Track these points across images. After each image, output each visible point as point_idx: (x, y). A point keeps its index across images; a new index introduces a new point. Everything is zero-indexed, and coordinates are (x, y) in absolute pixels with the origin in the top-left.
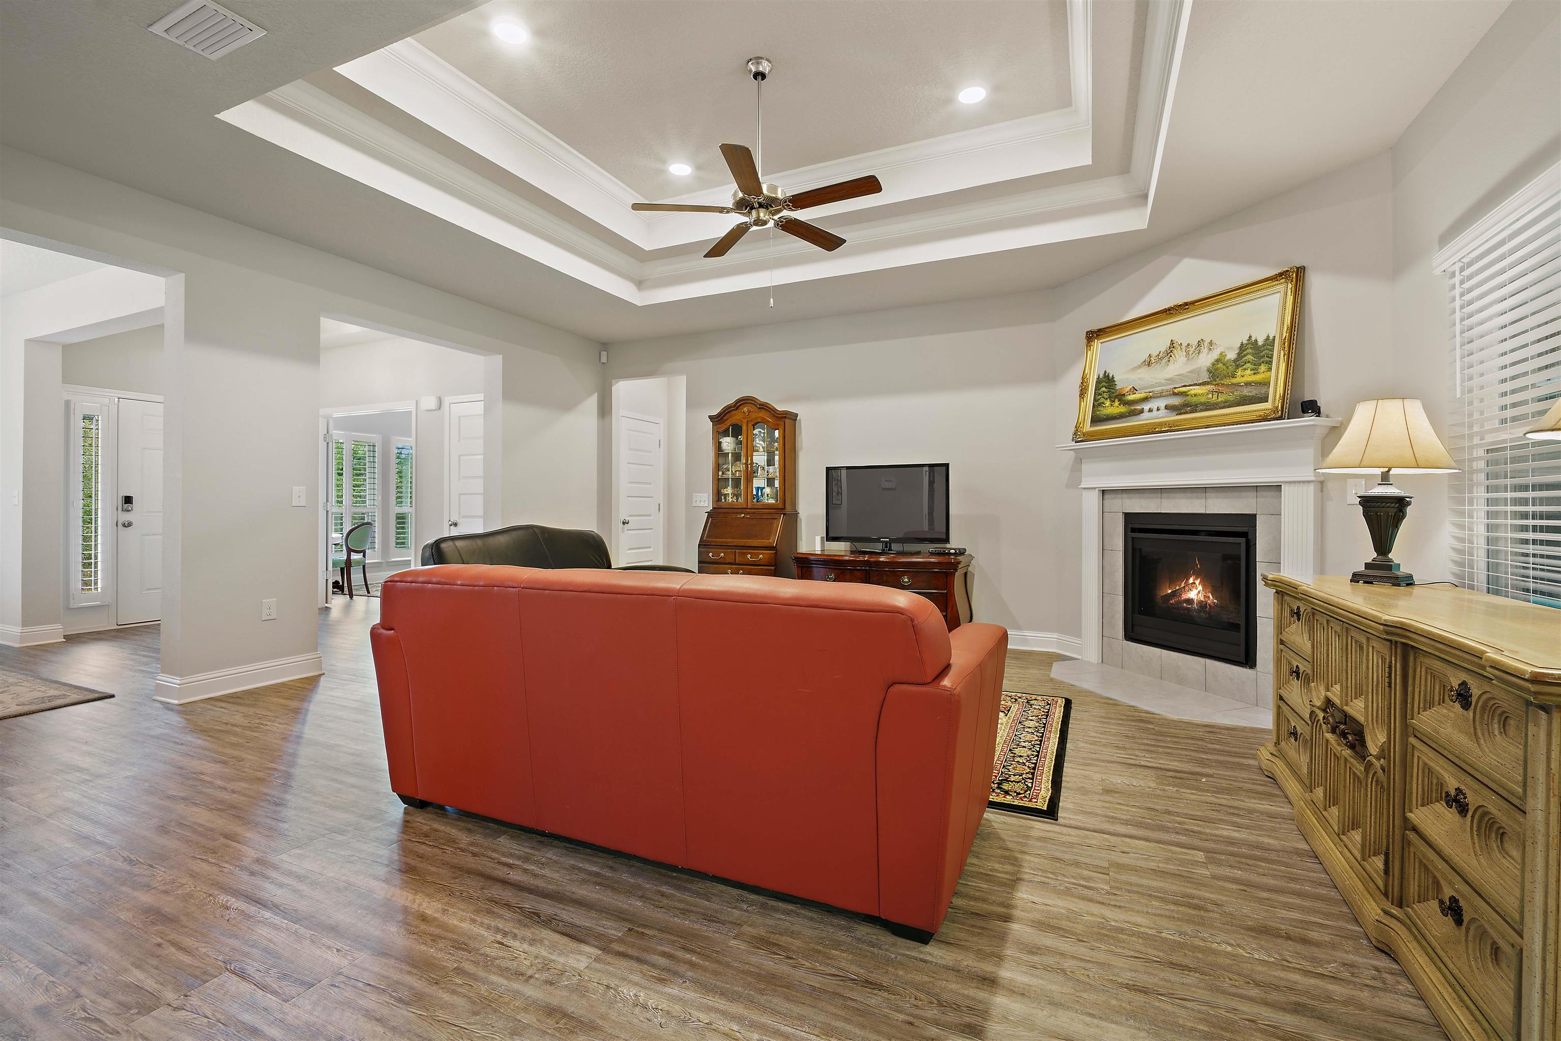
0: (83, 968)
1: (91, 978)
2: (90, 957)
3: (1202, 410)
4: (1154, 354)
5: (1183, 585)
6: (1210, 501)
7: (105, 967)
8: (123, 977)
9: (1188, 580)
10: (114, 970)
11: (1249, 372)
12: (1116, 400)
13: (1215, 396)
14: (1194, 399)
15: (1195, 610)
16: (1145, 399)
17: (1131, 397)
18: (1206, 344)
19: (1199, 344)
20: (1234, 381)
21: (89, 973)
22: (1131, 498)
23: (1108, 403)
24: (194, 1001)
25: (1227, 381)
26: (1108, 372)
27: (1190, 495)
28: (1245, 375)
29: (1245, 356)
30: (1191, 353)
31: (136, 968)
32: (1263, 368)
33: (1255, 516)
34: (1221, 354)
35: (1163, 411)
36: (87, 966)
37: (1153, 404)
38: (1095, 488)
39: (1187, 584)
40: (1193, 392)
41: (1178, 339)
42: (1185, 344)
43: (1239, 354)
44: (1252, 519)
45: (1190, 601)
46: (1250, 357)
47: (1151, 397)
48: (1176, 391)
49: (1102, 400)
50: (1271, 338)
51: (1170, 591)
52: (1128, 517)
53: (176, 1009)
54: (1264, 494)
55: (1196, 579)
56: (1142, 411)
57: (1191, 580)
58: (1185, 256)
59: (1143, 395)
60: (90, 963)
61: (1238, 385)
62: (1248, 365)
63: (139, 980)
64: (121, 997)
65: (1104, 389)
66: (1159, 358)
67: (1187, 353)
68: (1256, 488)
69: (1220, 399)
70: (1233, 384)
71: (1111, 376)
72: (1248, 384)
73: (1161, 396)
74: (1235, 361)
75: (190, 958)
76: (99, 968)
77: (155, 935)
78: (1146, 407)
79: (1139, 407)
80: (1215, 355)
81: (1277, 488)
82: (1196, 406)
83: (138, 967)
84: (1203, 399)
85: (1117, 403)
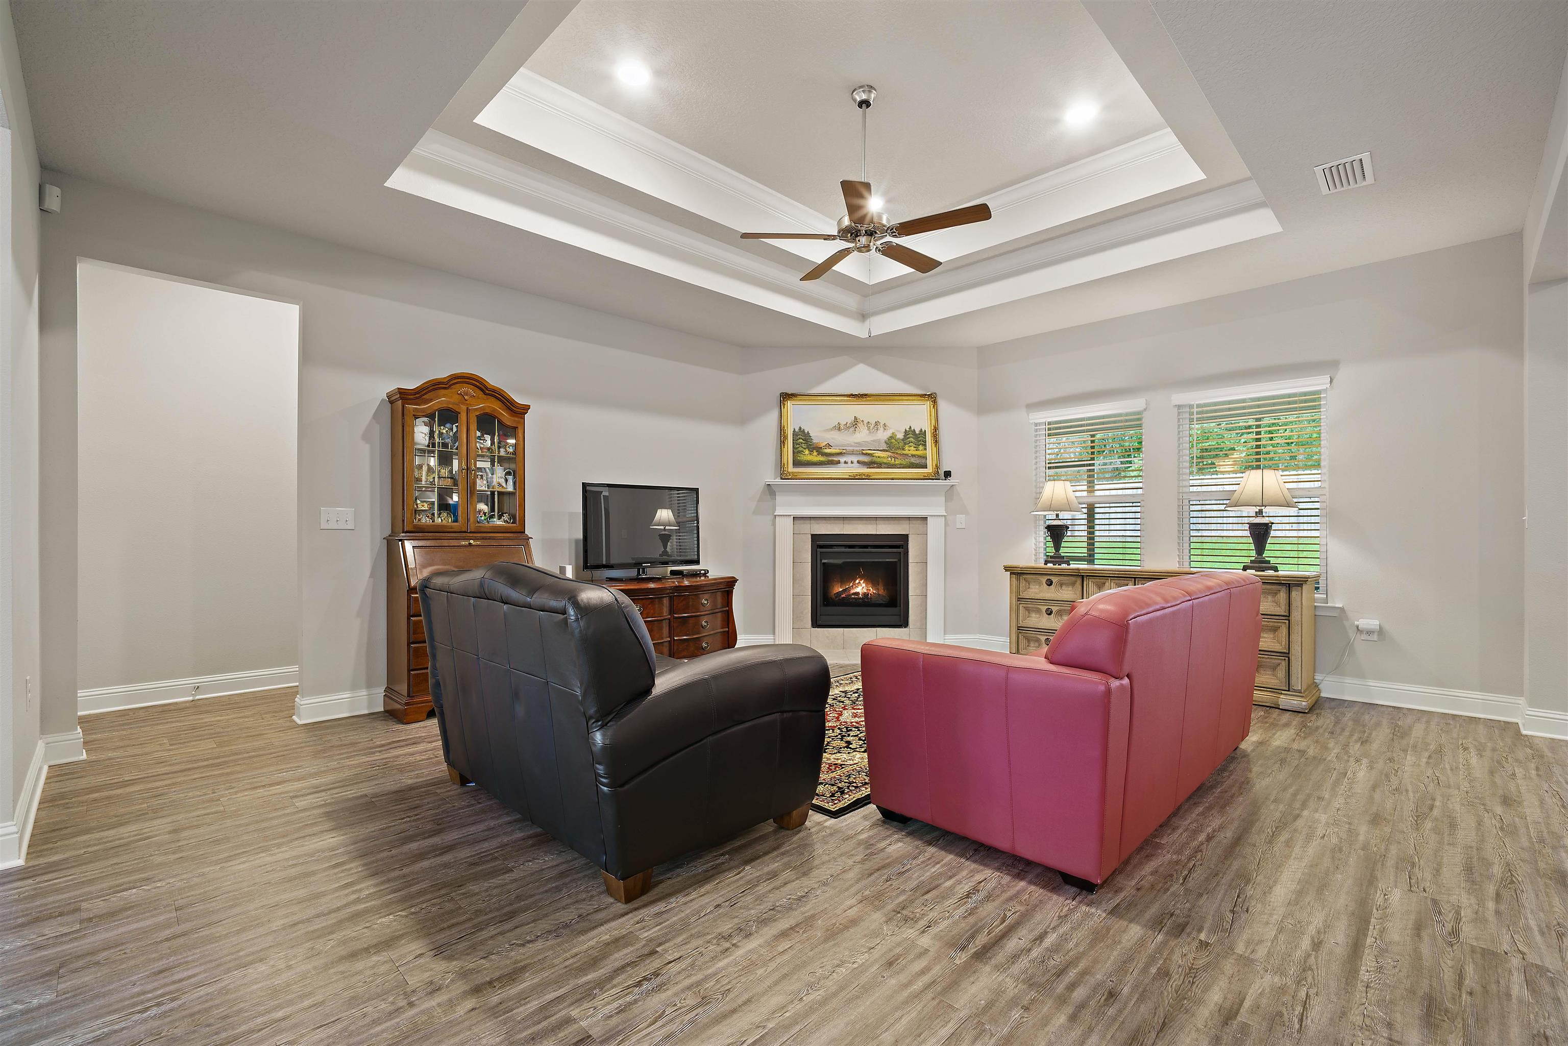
0: (1549, 1033)
1: (1553, 1020)
2: (1534, 1036)
3: (885, 468)
4: (843, 423)
5: (851, 585)
6: (879, 526)
7: (1532, 1016)
8: (1529, 999)
9: (855, 581)
10: (1528, 1009)
11: (912, 448)
12: (814, 451)
13: (893, 459)
14: (879, 460)
15: (860, 598)
16: (840, 454)
17: (828, 451)
18: (881, 425)
19: (877, 423)
20: (904, 452)
21: (1549, 1024)
22: (818, 524)
23: (807, 452)
24: (1505, 947)
25: (899, 452)
26: (802, 428)
27: (864, 522)
28: (910, 450)
29: (908, 438)
30: (871, 428)
31: (1511, 995)
32: (921, 447)
33: (907, 535)
34: (893, 433)
35: (856, 464)
36: (1544, 1032)
37: (849, 459)
38: (791, 515)
39: (854, 584)
40: (877, 455)
41: (860, 417)
42: (865, 422)
43: (904, 436)
44: (905, 538)
45: (857, 594)
46: (912, 439)
47: (844, 453)
48: (864, 452)
49: (801, 449)
50: (923, 430)
51: (841, 590)
52: (814, 537)
53: (1523, 953)
54: (914, 522)
55: (861, 580)
56: (839, 462)
57: (857, 581)
58: (862, 362)
59: (838, 451)
60: (1539, 1032)
61: (907, 455)
62: (911, 444)
63: (1521, 987)
64: (1548, 989)
65: (801, 441)
66: (847, 427)
67: (869, 428)
68: (909, 518)
69: (897, 462)
70: (903, 454)
71: (806, 432)
72: (913, 456)
73: (853, 454)
74: (903, 440)
75: (1467, 968)
76: (1537, 1021)
77: (1460, 1003)
78: (842, 460)
79: (835, 459)
80: (888, 434)
81: (925, 519)
82: (881, 464)
83: (1508, 995)
84: (885, 461)
85: (815, 453)
